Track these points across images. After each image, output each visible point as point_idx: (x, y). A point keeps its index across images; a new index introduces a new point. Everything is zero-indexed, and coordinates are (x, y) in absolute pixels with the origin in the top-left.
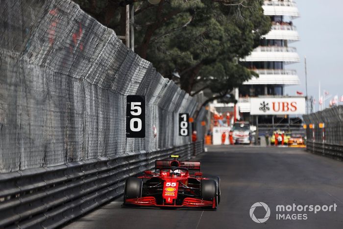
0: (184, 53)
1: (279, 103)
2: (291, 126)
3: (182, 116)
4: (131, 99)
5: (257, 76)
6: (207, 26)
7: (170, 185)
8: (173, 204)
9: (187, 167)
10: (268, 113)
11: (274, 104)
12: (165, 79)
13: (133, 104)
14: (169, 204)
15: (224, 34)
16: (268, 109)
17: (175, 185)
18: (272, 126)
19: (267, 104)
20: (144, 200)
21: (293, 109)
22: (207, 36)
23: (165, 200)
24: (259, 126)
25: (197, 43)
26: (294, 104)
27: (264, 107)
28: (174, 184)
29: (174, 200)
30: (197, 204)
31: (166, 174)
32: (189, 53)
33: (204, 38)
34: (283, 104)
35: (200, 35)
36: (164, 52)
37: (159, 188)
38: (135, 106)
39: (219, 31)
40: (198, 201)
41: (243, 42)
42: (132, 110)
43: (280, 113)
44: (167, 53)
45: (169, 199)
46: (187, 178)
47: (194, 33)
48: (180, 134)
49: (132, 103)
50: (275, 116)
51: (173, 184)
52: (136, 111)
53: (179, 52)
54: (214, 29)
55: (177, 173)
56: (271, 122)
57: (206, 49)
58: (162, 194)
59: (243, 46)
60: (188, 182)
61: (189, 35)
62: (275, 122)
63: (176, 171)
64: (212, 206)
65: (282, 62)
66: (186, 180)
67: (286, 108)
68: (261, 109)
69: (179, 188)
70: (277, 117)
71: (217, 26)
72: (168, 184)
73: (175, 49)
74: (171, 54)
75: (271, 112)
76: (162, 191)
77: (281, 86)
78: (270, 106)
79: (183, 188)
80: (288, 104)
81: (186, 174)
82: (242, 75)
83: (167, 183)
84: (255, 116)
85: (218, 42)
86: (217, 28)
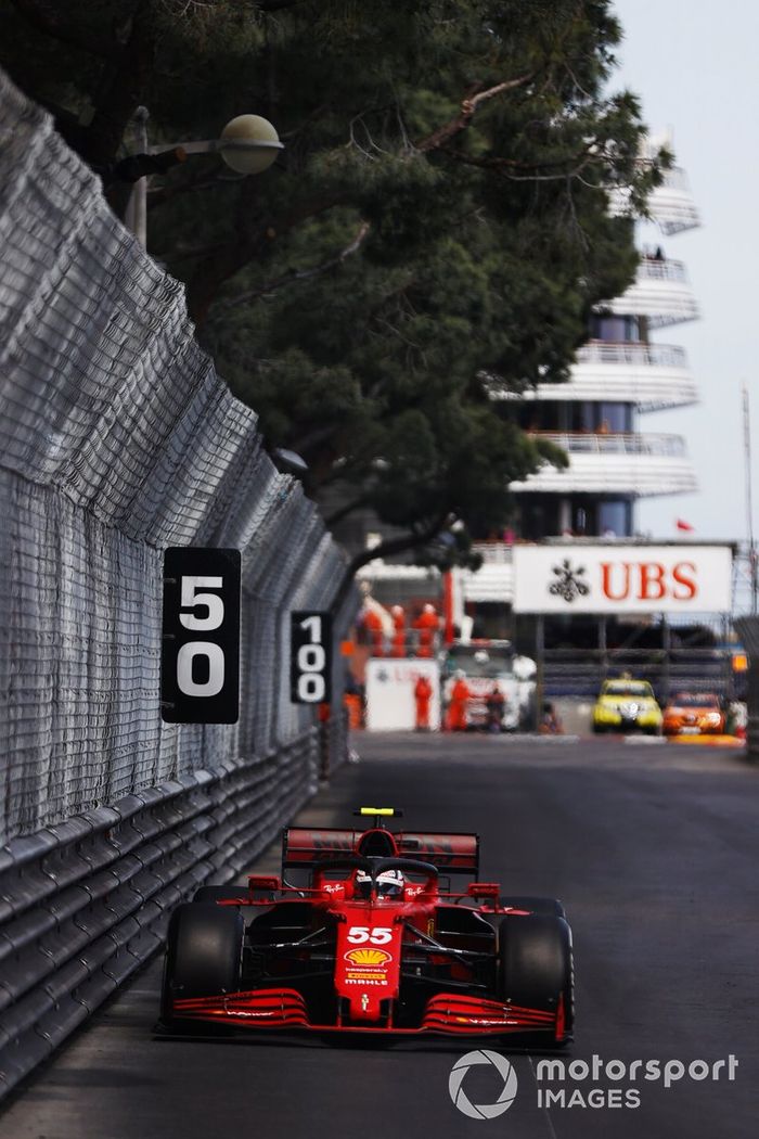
0: (325, 372)
1: (627, 567)
2: (674, 659)
3: (305, 625)
4: (180, 562)
5: (562, 462)
6: (420, 262)
7: (365, 937)
8: (384, 1024)
9: (430, 858)
10: (582, 605)
11: (606, 569)
12: (281, 477)
13: (189, 583)
14: (364, 1020)
15: (487, 293)
16: (584, 590)
17: (388, 938)
18: (597, 660)
19: (580, 571)
20: (254, 1003)
21: (683, 590)
22: (419, 299)
23: (347, 1002)
24: (548, 660)
25: (378, 329)
26: (685, 573)
27: (567, 583)
28: (384, 935)
29: (384, 1004)
30: (485, 1022)
31: (338, 888)
32: (346, 371)
33: (406, 310)
34: (644, 570)
35: (390, 299)
36: (246, 368)
37: (321, 950)
38: (198, 591)
39: (469, 282)
40: (491, 1008)
41: (539, 329)
42: (188, 610)
43: (631, 606)
44: (260, 368)
45: (365, 1001)
46: (431, 906)
47: (369, 287)
48: (295, 698)
49: (185, 579)
50: (611, 619)
51: (377, 931)
52: (202, 612)
53: (308, 366)
54: (451, 273)
55: (388, 886)
56: (595, 644)
57: (416, 352)
58: (333, 976)
59: (538, 342)
60: (438, 926)
61: (350, 297)
62: (611, 645)
63: (385, 878)
64: (553, 1034)
65: (629, 405)
66: (429, 915)
67: (653, 589)
68: (556, 590)
69: (407, 951)
70: (621, 620)
71: (463, 262)
72: (358, 934)
73: (294, 352)
74: (274, 371)
75: (592, 603)
76: (332, 966)
77: (626, 500)
78: (593, 579)
79: (418, 952)
80: (661, 572)
81: (427, 888)
82: (502, 457)
83: (354, 931)
84: (530, 619)
85: (464, 325)
86: (460, 268)
